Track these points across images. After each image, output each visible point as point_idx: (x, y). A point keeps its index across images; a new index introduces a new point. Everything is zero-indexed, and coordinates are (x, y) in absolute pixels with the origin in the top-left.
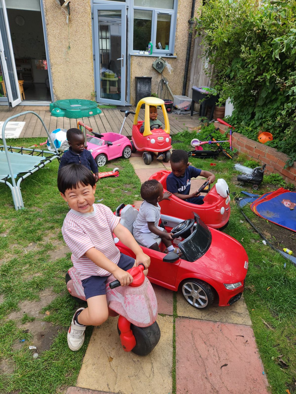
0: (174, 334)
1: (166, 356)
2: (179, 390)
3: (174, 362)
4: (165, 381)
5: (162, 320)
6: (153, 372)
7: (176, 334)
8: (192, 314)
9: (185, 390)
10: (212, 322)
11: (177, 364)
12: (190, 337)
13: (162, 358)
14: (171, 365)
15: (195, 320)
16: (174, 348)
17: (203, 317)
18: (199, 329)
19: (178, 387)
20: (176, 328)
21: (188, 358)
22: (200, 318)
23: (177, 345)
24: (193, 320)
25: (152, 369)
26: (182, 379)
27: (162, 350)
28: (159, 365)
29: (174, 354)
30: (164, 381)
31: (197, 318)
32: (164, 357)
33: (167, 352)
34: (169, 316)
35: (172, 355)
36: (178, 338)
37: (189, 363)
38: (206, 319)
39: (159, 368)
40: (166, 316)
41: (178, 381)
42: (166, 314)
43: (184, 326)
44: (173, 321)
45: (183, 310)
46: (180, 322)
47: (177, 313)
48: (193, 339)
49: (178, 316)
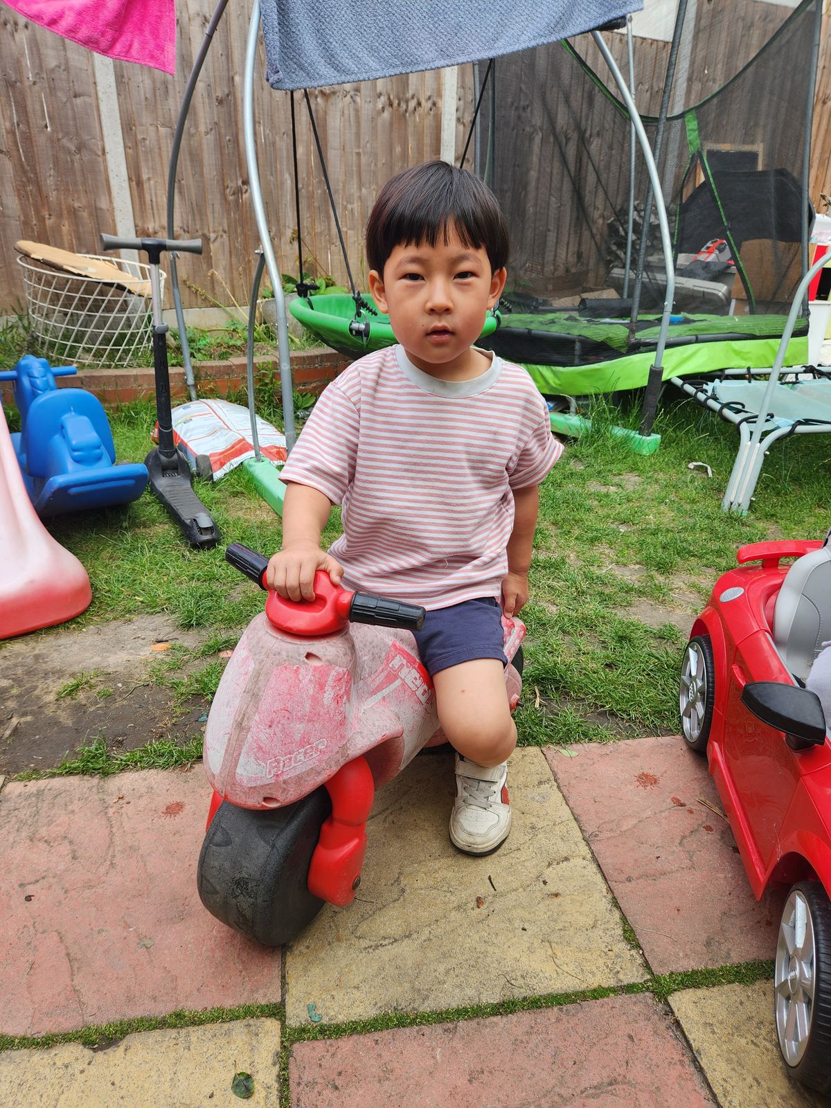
0: (566, 998)
1: (457, 981)
2: (332, 1050)
3: (441, 1017)
4: (357, 994)
5: (607, 939)
6: (377, 947)
7: (570, 1007)
9: (340, 1074)
11: (439, 1029)
13: (441, 968)
14: (426, 1007)
15: (705, 1092)
16: (505, 1008)
19: (346, 1045)
20: (600, 1001)
21: (485, 1077)
23: (523, 1019)
24: (697, 1078)
25: (387, 942)
26: (380, 1056)
27: (472, 962)
28: (410, 963)
29: (475, 1012)
30: (357, 988)
32: (447, 972)
33: (471, 980)
34: (640, 960)
35: (466, 1004)
36: (558, 1020)
37: (462, 1082)
39: (399, 962)
40: (633, 952)
41: (367, 1040)
42: (643, 947)
43: (631, 1037)
44: (625, 983)
45: (715, 1019)
46: (642, 1017)
47: (675, 990)
48: (586, 1089)
49: (666, 1000)
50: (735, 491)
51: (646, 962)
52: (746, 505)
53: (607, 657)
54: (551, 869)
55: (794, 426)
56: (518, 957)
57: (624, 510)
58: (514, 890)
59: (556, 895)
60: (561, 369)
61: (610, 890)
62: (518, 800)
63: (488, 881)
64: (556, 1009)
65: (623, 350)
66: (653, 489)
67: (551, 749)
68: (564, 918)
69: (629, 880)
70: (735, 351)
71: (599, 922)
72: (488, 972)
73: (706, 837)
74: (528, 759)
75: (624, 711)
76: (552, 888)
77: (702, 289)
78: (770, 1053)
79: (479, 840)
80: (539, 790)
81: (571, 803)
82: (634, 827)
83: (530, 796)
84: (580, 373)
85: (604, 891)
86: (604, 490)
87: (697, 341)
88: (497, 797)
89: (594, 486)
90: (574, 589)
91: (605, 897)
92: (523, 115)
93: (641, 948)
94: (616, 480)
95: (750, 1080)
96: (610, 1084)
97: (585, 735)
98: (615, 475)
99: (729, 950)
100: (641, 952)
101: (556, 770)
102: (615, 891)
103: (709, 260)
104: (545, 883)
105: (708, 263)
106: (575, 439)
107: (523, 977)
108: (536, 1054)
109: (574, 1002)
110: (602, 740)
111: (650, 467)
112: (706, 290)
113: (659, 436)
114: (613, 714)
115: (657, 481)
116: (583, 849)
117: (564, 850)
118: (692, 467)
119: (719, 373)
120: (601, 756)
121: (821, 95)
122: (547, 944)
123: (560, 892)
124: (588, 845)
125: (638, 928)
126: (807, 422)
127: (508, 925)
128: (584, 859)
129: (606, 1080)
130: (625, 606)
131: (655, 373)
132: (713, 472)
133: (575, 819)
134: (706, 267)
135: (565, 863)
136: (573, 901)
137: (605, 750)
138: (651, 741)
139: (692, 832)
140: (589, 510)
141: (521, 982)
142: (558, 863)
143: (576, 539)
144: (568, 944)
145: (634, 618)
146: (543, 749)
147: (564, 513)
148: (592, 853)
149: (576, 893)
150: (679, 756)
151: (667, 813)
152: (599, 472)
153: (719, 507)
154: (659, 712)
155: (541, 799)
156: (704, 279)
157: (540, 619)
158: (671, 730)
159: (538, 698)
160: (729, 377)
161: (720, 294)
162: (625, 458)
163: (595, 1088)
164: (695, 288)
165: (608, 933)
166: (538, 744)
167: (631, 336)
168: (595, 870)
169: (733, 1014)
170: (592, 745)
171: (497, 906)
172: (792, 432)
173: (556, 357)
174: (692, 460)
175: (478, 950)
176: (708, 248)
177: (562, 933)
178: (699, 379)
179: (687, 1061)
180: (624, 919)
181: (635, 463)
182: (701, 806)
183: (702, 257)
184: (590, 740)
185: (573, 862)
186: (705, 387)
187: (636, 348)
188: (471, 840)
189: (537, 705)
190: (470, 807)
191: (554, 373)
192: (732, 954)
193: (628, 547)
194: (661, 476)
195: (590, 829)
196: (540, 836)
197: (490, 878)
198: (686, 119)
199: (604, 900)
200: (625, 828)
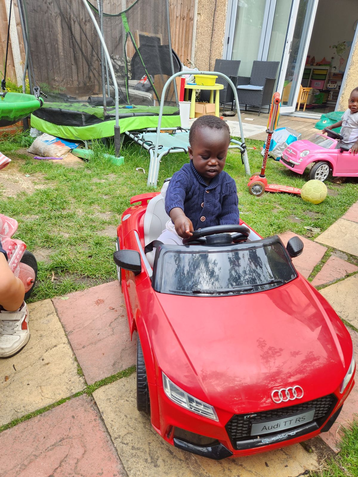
0: (45, 409)
5: (69, 376)
7: (46, 413)
8: (112, 415)
10: (120, 466)
12: (52, 440)
15: (104, 429)
16: (14, 423)
17: (120, 440)
18: (84, 446)
20: (61, 405)
22: (114, 436)
23: (21, 426)
24: (101, 424)
31: (109, 430)
34: (83, 381)
36: (39, 421)
38: (119, 449)
40: (81, 378)
42: (85, 375)
43: (73, 417)
44: (74, 393)
45: (112, 396)
46: (80, 406)
47: (96, 389)
48: (48, 447)
49: (92, 395)
50: (151, 178)
51: (86, 381)
52: (156, 184)
53: (90, 253)
54: (47, 353)
55: (169, 150)
56: (23, 399)
57: (107, 189)
58: (26, 368)
59: (48, 364)
60: (77, 128)
61: (74, 354)
62: (36, 325)
63: (13, 367)
64: (38, 416)
65: (103, 119)
66: (121, 180)
67: (56, 299)
68: (50, 373)
69: (84, 347)
70: (151, 120)
71: (67, 370)
72: (6, 410)
73: (121, 320)
74: (43, 305)
75: (93, 275)
76: (46, 361)
77: (142, 95)
78: (133, 403)
79: (7, 351)
80: (47, 319)
81: (62, 321)
82: (90, 324)
83: (42, 322)
84: (86, 130)
85: (72, 355)
86: (98, 181)
87: (134, 116)
88: (20, 328)
89: (95, 180)
90: (78, 225)
91: (71, 358)
92: (50, 6)
93: (84, 376)
94: (105, 177)
95: (123, 417)
96: (61, 441)
97: (74, 288)
98: (105, 175)
99: (123, 364)
100: (84, 377)
101: (57, 307)
102: (76, 354)
103: (145, 83)
104: (43, 360)
105: (144, 84)
106: (87, 160)
107: (24, 407)
108: (25, 440)
109: (48, 410)
110: (83, 289)
111: (121, 170)
112: (144, 96)
113: (123, 157)
114: (88, 277)
115: (122, 176)
116: (65, 340)
117: (54, 342)
118: (137, 170)
119: (145, 130)
120: (81, 296)
121: (182, 16)
122: (39, 388)
123: (50, 362)
124: (67, 337)
125: (83, 368)
126: (175, 148)
127: (20, 385)
128: (64, 344)
129: (59, 440)
130: (102, 230)
131: (117, 129)
132: (145, 171)
133: (63, 327)
134: (143, 86)
135: (55, 348)
136: (55, 364)
137: (83, 293)
138: (105, 285)
139: (115, 319)
140: (92, 190)
141: (23, 409)
142: (51, 349)
143: (83, 203)
144: (50, 384)
145: (104, 235)
146: (52, 299)
147: (78, 192)
148: (68, 340)
149: (58, 360)
150: (115, 289)
151: (106, 314)
152: (98, 174)
153: (146, 185)
154: (109, 272)
155: (47, 322)
156: (143, 91)
157: (60, 241)
158: (113, 279)
159: (53, 277)
160: (148, 131)
161: (149, 98)
162: (110, 167)
163: (53, 446)
164: (139, 95)
165: (70, 373)
166: (50, 297)
167: (105, 112)
168: (69, 347)
169: (120, 391)
170: (77, 292)
171: (15, 378)
172: (168, 152)
173: (74, 122)
174: (137, 167)
175: (2, 401)
176: (144, 78)
177: (48, 380)
178: (136, 132)
179: (98, 418)
180: (79, 365)
181: (114, 169)
182: (121, 307)
183: (142, 82)
184: (76, 290)
185: (58, 346)
186: (139, 135)
187: (108, 118)
188: (3, 351)
189: (52, 280)
190: (3, 336)
191: (75, 129)
192: (123, 366)
193: (106, 205)
194: (124, 174)
195: (69, 330)
196: (44, 339)
197: (14, 366)
198: (122, 17)
199: (71, 359)
200: (86, 325)
